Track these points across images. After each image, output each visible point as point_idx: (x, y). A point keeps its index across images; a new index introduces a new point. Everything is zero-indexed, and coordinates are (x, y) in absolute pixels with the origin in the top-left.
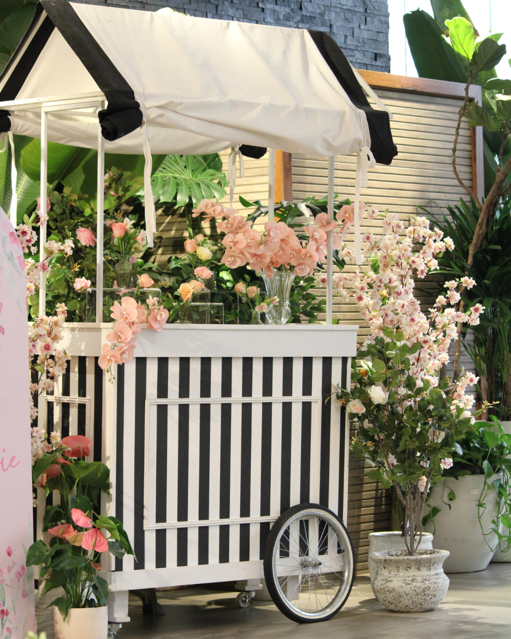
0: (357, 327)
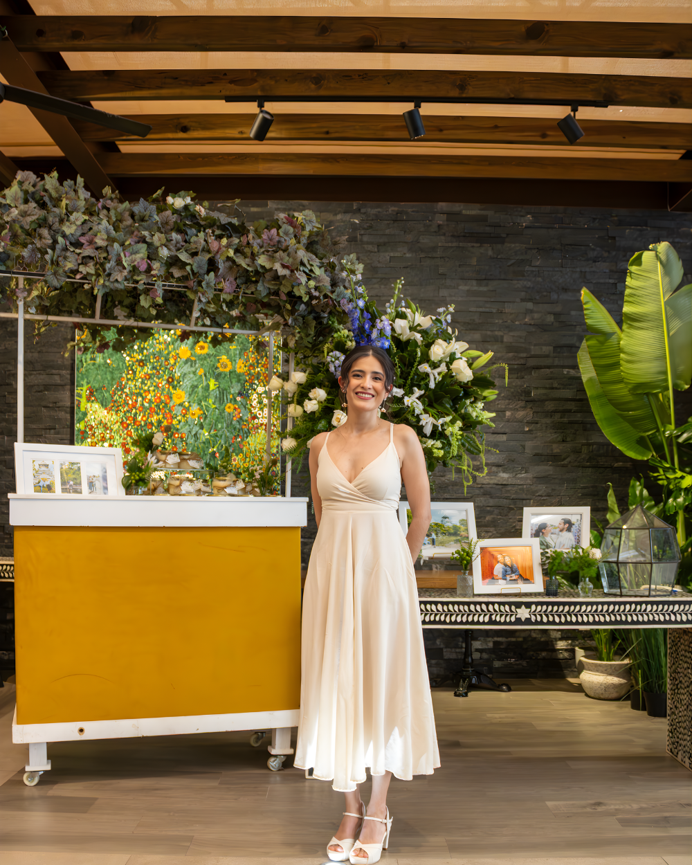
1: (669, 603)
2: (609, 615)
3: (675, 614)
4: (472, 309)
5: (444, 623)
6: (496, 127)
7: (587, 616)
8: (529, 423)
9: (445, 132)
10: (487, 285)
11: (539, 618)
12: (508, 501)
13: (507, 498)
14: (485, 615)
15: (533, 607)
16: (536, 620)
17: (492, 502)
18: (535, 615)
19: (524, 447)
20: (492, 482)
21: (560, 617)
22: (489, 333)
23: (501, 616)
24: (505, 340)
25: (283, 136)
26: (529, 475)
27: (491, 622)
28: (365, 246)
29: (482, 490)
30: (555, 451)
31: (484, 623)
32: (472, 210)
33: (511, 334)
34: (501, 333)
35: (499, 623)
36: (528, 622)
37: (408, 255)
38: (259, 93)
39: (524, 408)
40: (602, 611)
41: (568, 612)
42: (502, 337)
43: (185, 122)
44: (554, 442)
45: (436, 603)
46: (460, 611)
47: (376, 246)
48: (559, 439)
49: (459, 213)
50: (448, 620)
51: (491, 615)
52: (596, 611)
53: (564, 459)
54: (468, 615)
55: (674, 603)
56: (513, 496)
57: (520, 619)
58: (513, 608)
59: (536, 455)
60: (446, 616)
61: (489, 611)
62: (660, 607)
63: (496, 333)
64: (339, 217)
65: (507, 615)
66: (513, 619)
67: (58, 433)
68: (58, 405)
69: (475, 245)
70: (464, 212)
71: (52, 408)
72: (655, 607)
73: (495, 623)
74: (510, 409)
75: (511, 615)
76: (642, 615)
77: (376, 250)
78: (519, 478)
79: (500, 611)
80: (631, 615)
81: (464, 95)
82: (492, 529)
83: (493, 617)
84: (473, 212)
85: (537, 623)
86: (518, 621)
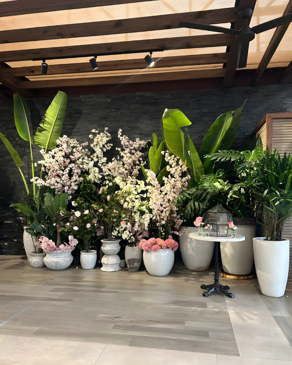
6: (136, 63)
9: (118, 66)
10: (153, 121)
28: (112, 110)
32: (148, 94)
37: (127, 112)
38: (42, 57)
43: (33, 69)
47: (115, 109)
49: (144, 96)
64: (103, 100)
67: (14, 175)
68: (14, 166)
69: (149, 107)
70: (146, 95)
71: (12, 167)
77: (116, 111)
81: (111, 52)
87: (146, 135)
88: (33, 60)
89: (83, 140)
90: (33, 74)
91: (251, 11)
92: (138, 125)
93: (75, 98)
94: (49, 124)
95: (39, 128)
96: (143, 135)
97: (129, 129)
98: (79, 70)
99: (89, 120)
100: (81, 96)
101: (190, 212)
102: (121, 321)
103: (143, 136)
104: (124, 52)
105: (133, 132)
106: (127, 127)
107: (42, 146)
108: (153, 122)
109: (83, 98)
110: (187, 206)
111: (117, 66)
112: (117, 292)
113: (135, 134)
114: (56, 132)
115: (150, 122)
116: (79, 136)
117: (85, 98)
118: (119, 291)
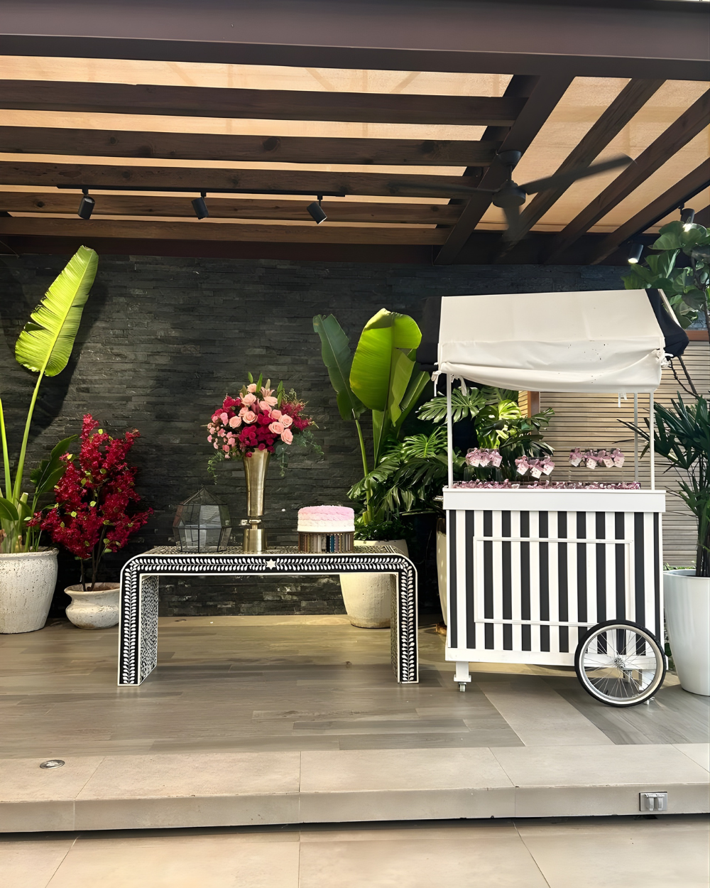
0: (665, 491)
1: (372, 557)
2: (330, 565)
3: (376, 564)
4: (284, 340)
5: (217, 571)
6: (277, 208)
7: (315, 566)
8: (326, 424)
9: (239, 211)
10: (295, 322)
11: (282, 568)
12: (311, 481)
13: (311, 478)
14: (245, 566)
15: (278, 560)
16: (280, 569)
17: (300, 482)
18: (279, 566)
19: (323, 441)
20: (299, 467)
21: (296, 567)
22: (297, 357)
23: (256, 566)
24: (309, 363)
25: (118, 212)
26: (327, 462)
27: (249, 571)
28: (204, 292)
29: (292, 473)
30: (346, 444)
31: (244, 571)
32: (284, 265)
33: (314, 358)
34: (306, 358)
35: (255, 571)
36: (274, 570)
37: (237, 299)
38: (83, 183)
39: (323, 413)
40: (325, 562)
41: (302, 563)
42: (307, 360)
43: (41, 199)
44: (346, 437)
45: (211, 558)
46: (227, 563)
47: (212, 292)
48: (349, 435)
50: (219, 569)
51: (249, 566)
52: (321, 562)
53: (354, 449)
54: (233, 566)
55: (375, 557)
56: (315, 477)
57: (269, 568)
58: (264, 561)
59: (331, 446)
60: (217, 567)
61: (247, 563)
62: (366, 560)
63: (302, 357)
64: (184, 270)
65: (260, 566)
66: (264, 568)
69: (287, 292)
70: (278, 267)
72: (362, 560)
73: (252, 571)
74: (313, 414)
75: (263, 566)
76: (353, 565)
77: (212, 295)
78: (319, 464)
79: (255, 563)
80: (346, 566)
81: (237, 188)
82: (300, 501)
83: (250, 567)
84: (286, 267)
85: (280, 571)
86: (268, 570)
87: (279, 350)
88: (59, 188)
89: (136, 355)
90: (41, 209)
91: (520, 154)
92: (263, 327)
93: (118, 262)
94: (54, 316)
95: (29, 323)
96: (273, 349)
97: (243, 335)
98: (151, 210)
99: (150, 313)
100: (132, 259)
101: (392, 509)
102: (300, 716)
103: (274, 352)
104: (265, 190)
105: (250, 343)
106: (237, 331)
107: (31, 365)
108: (294, 325)
109: (136, 263)
110: (384, 498)
111: (236, 210)
112: (261, 674)
113: (255, 347)
114: (68, 337)
115: (287, 324)
116: (126, 345)
117: (142, 263)
118: (263, 672)
